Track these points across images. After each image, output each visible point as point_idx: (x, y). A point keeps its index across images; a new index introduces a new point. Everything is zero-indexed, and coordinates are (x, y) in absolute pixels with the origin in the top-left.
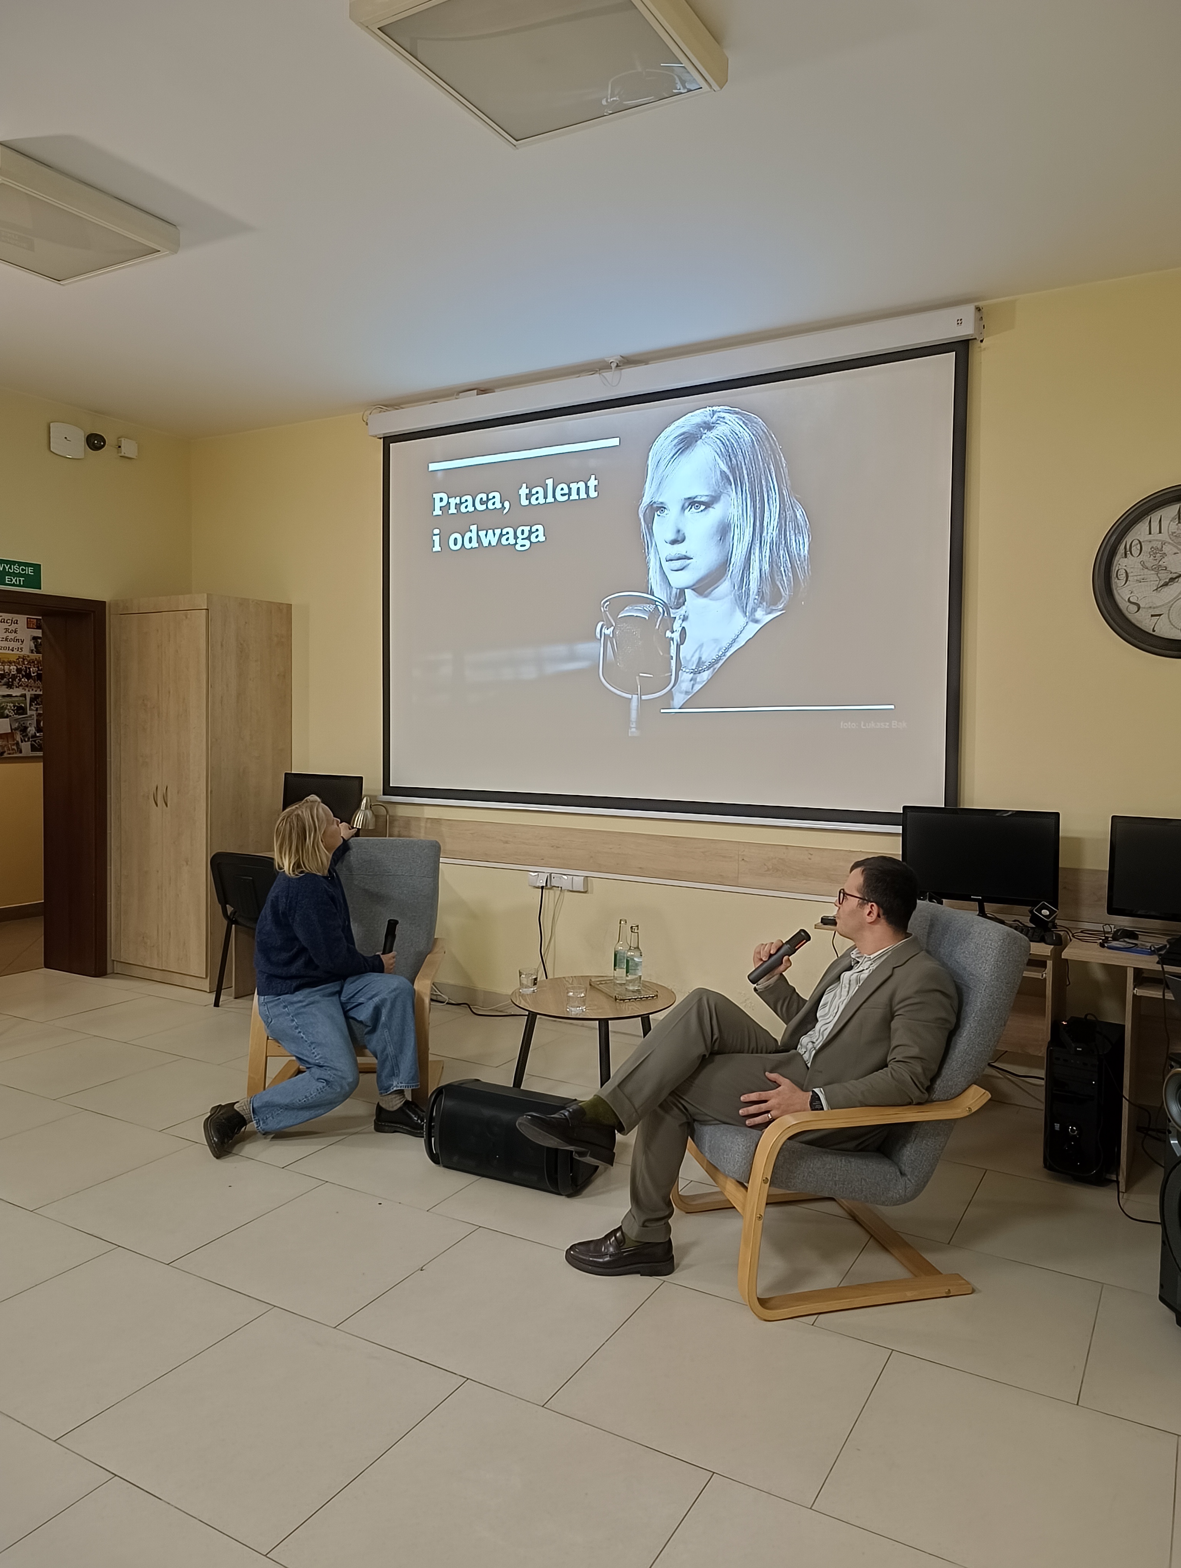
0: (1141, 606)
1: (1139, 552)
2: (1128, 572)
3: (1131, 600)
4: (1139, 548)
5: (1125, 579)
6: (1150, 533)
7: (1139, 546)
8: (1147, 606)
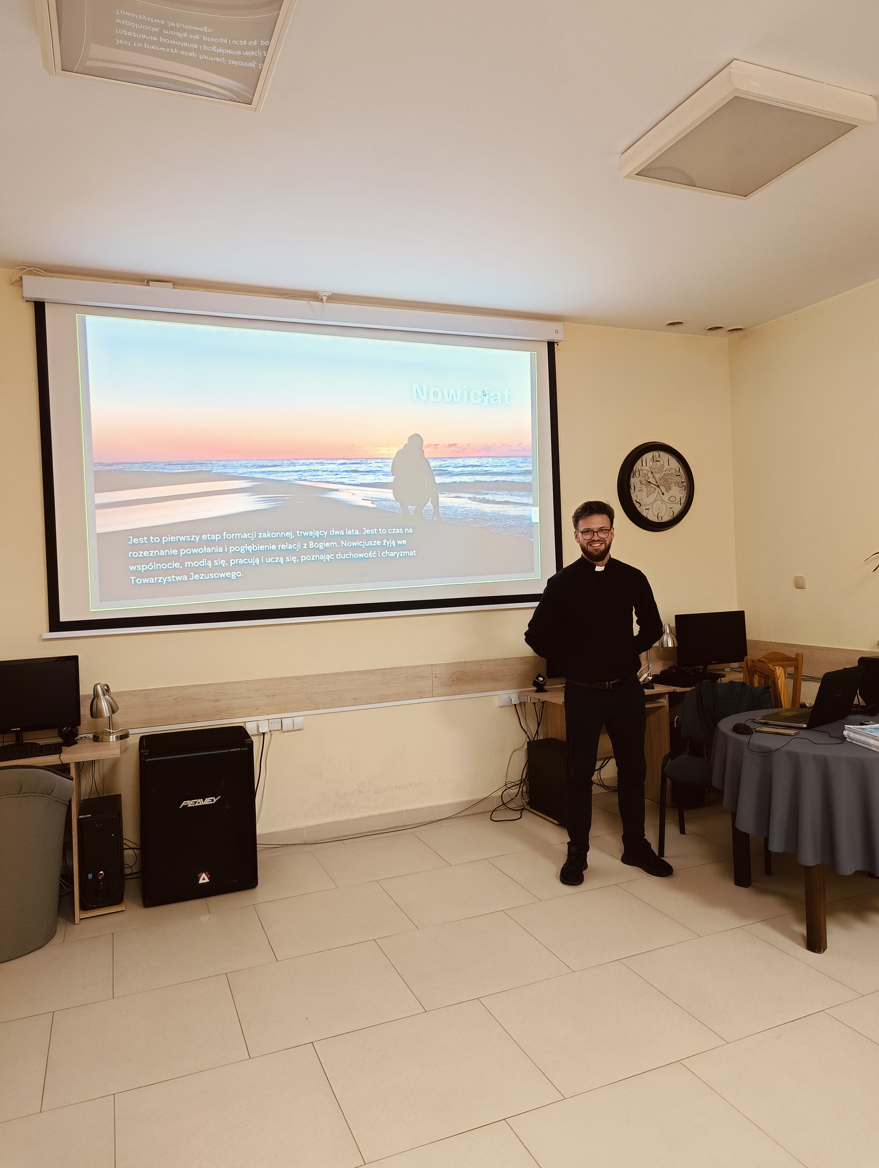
0: (641, 504)
1: (638, 475)
2: (635, 485)
3: (637, 501)
4: (638, 473)
5: (634, 489)
6: (642, 466)
7: (638, 472)
8: (644, 504)
